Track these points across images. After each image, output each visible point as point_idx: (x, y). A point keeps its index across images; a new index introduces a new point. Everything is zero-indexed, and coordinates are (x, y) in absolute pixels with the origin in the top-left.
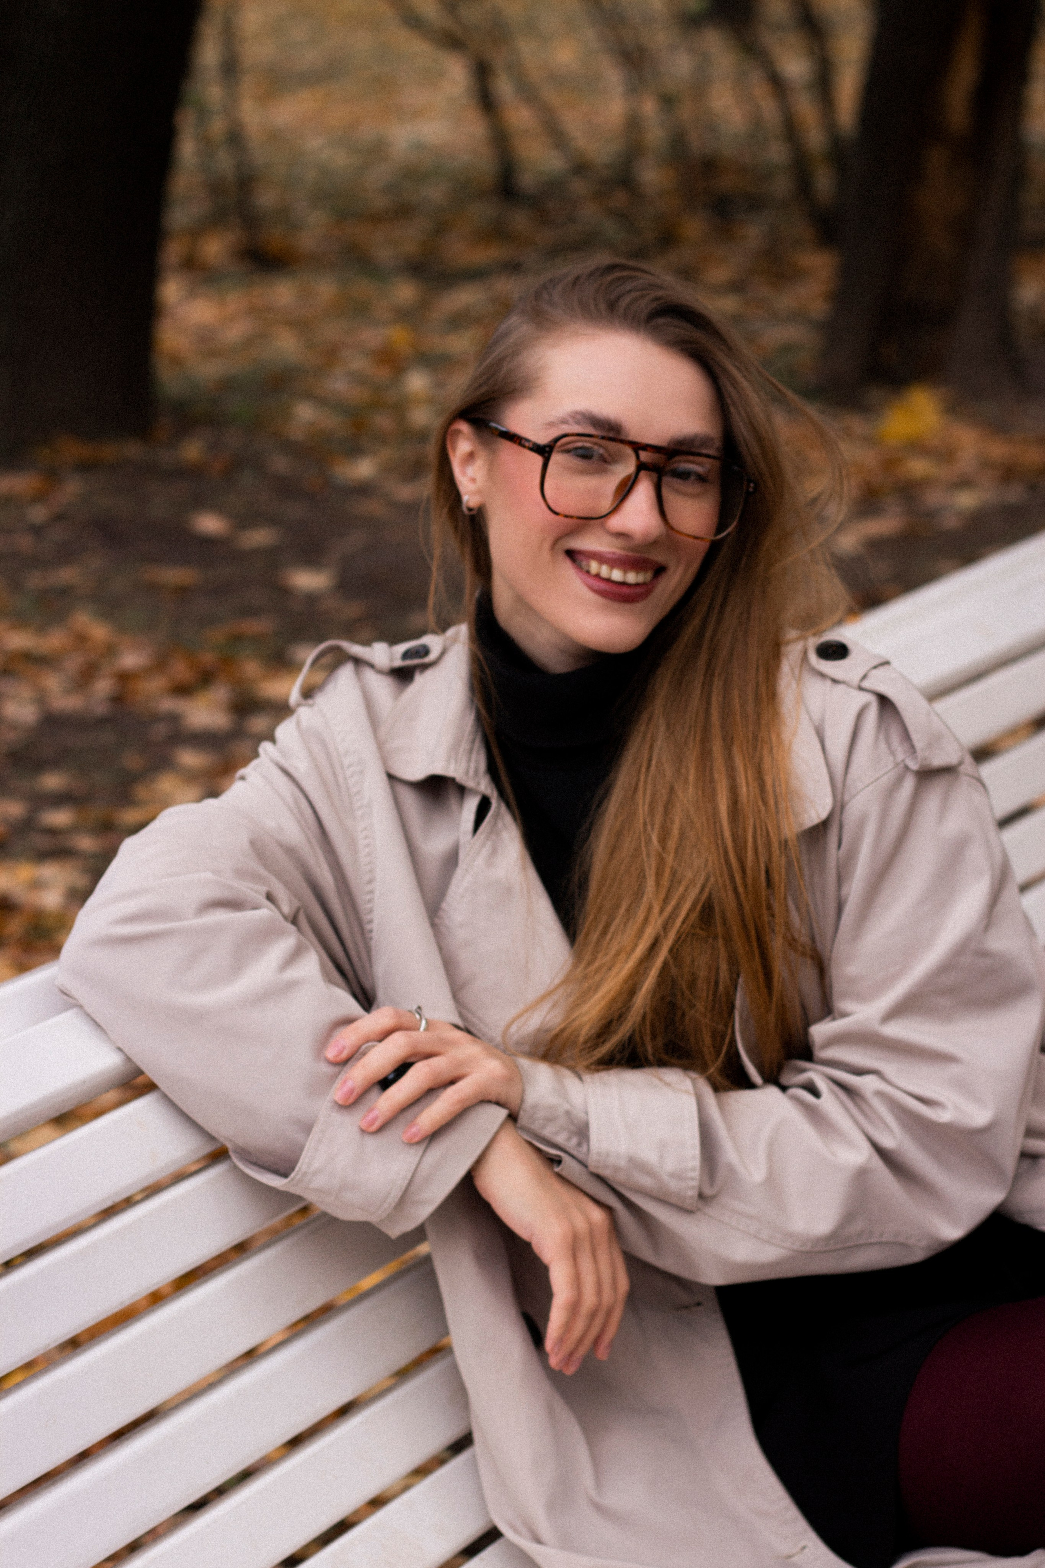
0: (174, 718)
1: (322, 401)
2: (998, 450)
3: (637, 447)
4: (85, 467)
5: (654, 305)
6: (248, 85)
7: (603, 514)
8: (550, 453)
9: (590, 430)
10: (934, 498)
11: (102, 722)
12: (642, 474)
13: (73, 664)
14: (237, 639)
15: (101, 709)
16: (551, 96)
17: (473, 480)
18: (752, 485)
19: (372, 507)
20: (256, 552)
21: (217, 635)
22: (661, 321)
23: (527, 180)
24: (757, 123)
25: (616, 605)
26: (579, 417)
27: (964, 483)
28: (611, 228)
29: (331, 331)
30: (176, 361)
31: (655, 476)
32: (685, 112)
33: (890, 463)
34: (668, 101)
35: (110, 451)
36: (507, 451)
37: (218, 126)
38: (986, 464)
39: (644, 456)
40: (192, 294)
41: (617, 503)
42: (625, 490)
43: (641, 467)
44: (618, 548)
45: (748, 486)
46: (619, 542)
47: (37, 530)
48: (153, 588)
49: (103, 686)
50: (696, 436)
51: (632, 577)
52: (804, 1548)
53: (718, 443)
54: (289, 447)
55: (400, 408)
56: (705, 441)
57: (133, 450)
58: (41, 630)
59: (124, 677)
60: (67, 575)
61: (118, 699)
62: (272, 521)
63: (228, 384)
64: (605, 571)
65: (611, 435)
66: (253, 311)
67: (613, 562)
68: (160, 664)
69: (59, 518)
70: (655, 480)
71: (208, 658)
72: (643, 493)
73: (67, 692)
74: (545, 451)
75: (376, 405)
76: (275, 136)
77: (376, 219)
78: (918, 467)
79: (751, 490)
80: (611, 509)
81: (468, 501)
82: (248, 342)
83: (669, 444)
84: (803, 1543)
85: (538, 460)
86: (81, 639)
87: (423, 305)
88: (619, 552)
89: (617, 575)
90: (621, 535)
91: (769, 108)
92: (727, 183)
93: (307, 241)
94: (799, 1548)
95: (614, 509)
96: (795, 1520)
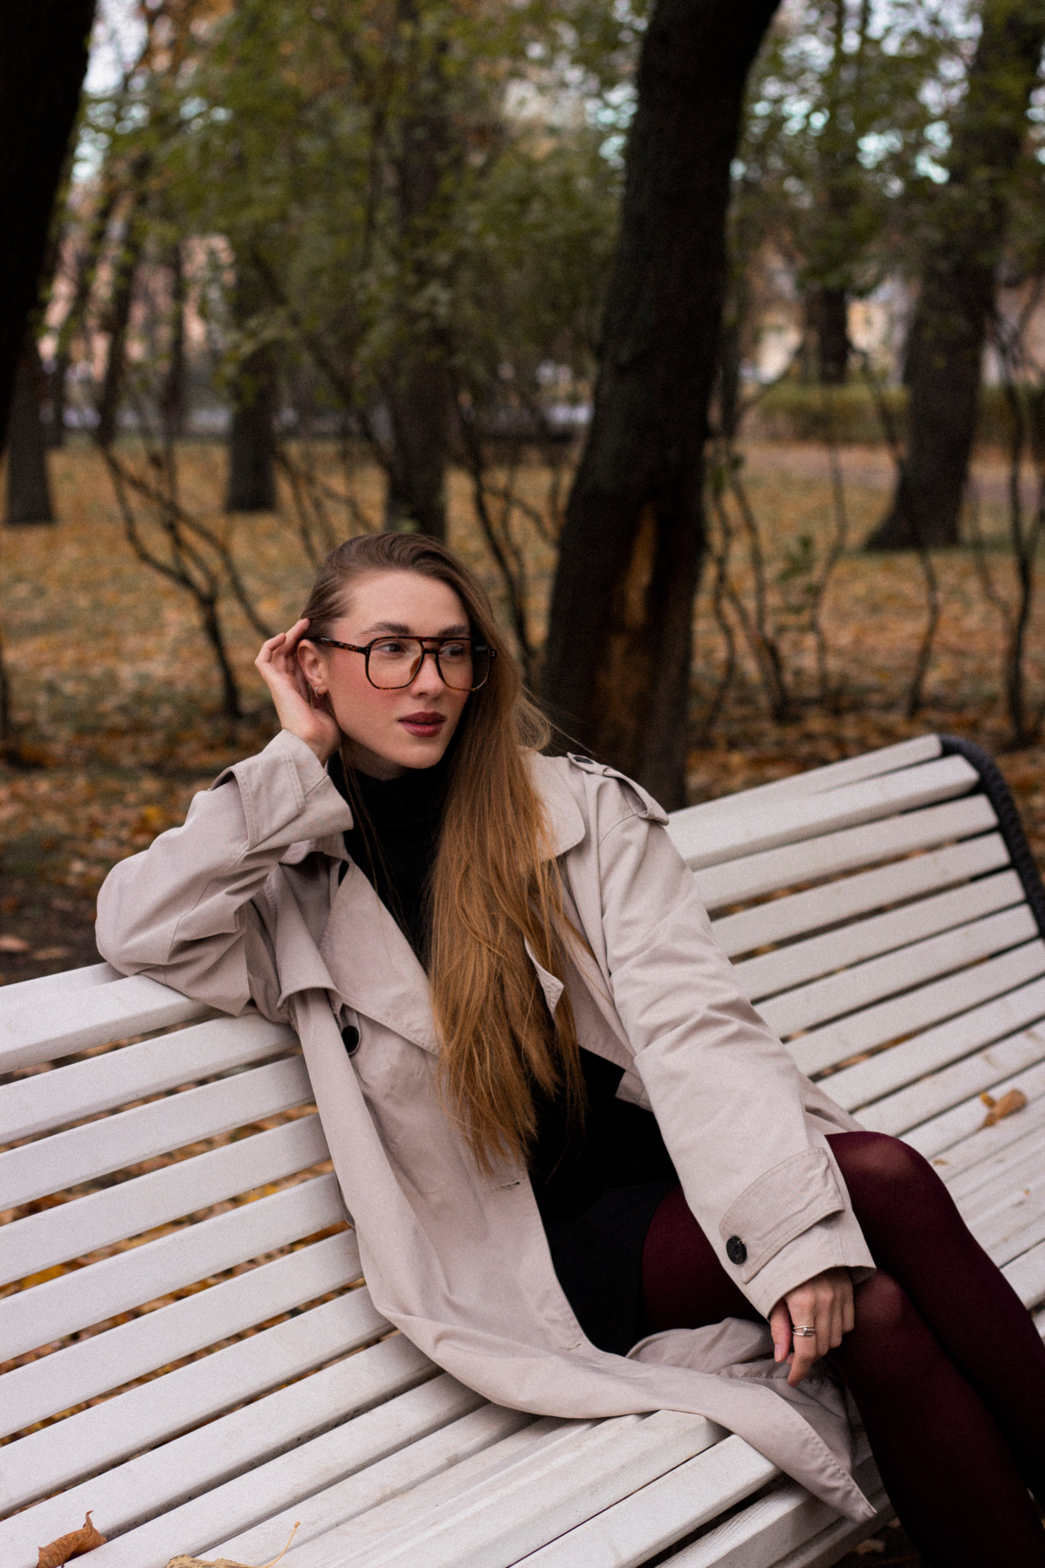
3: (421, 640)
5: (415, 552)
7: (407, 684)
8: (369, 652)
9: (390, 634)
12: (426, 655)
17: (320, 677)
18: (493, 652)
22: (422, 561)
26: (381, 626)
29: (93, 811)
31: (434, 655)
36: (339, 655)
39: (426, 645)
41: (414, 675)
42: (417, 667)
43: (425, 652)
45: (491, 654)
50: (454, 627)
52: (580, 1345)
53: (468, 630)
54: (67, 891)
56: (459, 630)
65: (402, 635)
66: (17, 798)
70: (435, 658)
72: (429, 667)
74: (366, 651)
79: (493, 655)
80: (411, 680)
81: (317, 690)
83: (439, 635)
84: (579, 1342)
85: (361, 657)
90: (421, 695)
93: (57, 749)
94: (575, 1345)
95: (413, 679)
96: (575, 1327)
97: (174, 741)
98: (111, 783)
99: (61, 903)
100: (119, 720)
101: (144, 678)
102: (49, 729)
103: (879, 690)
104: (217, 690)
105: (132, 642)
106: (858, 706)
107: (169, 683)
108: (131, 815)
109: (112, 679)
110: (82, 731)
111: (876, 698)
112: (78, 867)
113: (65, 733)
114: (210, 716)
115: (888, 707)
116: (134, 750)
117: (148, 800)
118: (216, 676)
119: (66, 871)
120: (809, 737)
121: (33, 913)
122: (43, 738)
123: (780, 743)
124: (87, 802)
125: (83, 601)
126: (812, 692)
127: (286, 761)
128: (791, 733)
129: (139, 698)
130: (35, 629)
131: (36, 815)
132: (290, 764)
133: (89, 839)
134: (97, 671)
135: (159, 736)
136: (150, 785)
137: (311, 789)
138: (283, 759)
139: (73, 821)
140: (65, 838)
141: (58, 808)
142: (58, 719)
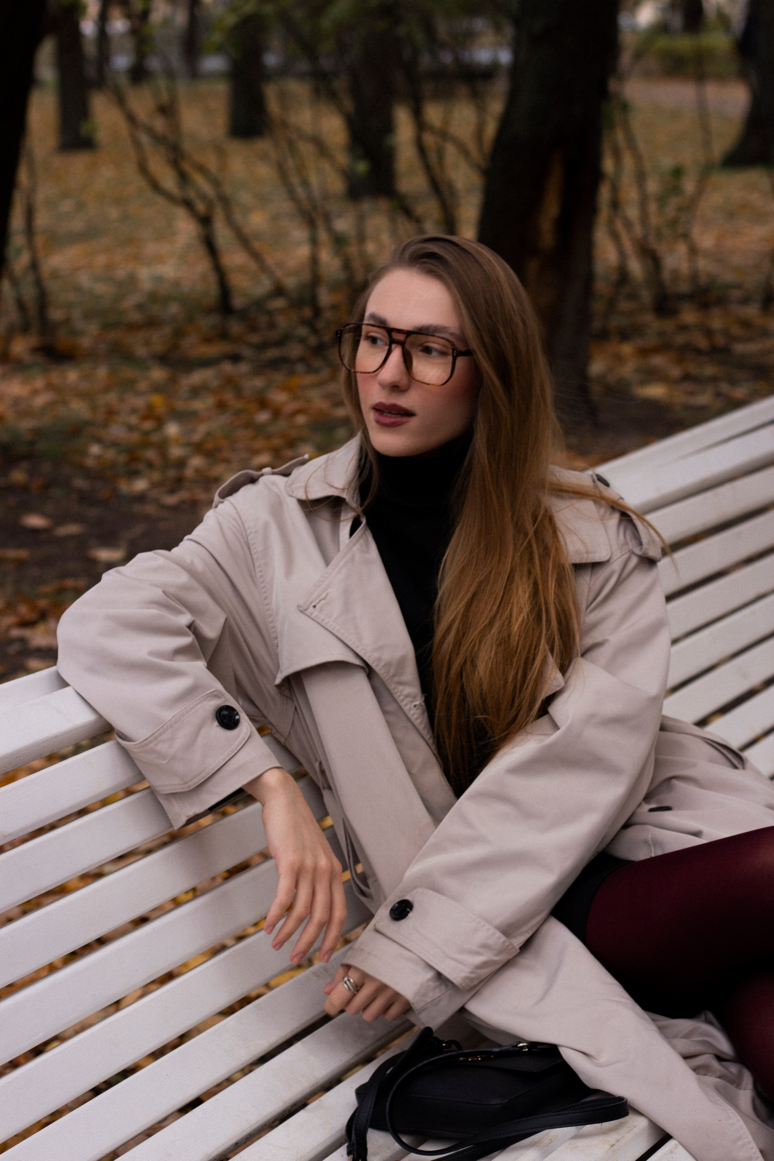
0: (22, 640)
1: (107, 444)
14: (62, 591)
19: (150, 509)
20: (69, 538)
21: (47, 589)
23: (238, 302)
28: (303, 331)
29: (110, 399)
54: (85, 472)
55: (162, 446)
62: (78, 518)
63: (38, 433)
66: (50, 387)
68: (10, 607)
71: (43, 603)
75: (145, 444)
77: (133, 327)
82: (51, 405)
87: (173, 380)
93: (85, 342)
97: (179, 333)
98: (128, 372)
99: (80, 483)
100: (136, 317)
101: (159, 279)
102: (79, 324)
103: (738, 286)
104: (213, 290)
105: (151, 248)
106: (721, 301)
107: (177, 283)
108: (140, 402)
109: (132, 280)
110: (107, 327)
111: (736, 294)
112: (95, 449)
113: (93, 328)
114: (209, 311)
115: (745, 301)
116: (147, 343)
117: (157, 389)
118: (212, 279)
119: (84, 453)
120: (683, 328)
121: (57, 492)
122: (75, 333)
123: (662, 334)
124: (107, 389)
125: (114, 213)
126: (684, 288)
128: (668, 325)
129: (153, 297)
130: (75, 238)
131: (64, 402)
133: (105, 425)
134: (121, 273)
135: (167, 330)
136: (158, 374)
139: (94, 408)
140: (88, 423)
141: (82, 395)
142: (89, 315)
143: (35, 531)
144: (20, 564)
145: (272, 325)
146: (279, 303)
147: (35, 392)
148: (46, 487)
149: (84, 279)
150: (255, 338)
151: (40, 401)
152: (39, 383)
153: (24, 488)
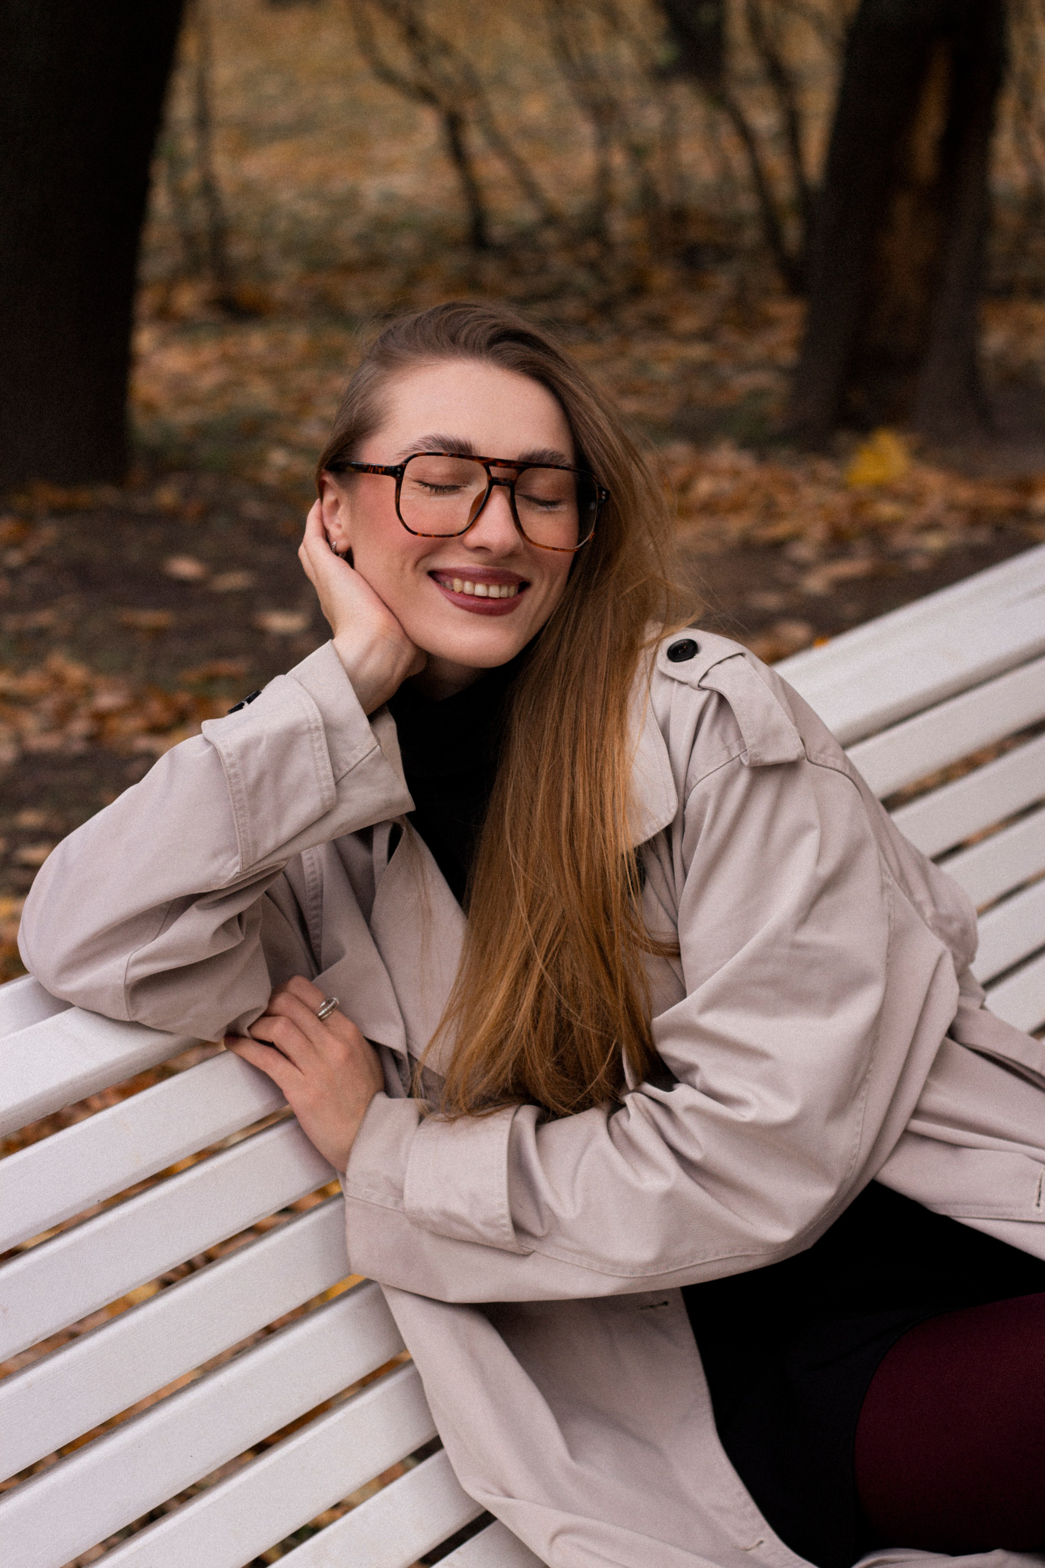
0: (150, 757)
1: (296, 449)
2: (965, 493)
3: (488, 463)
4: (58, 513)
5: (492, 332)
6: (220, 140)
7: (460, 531)
8: (402, 472)
9: (439, 450)
10: (902, 540)
11: (79, 760)
12: (495, 488)
13: (49, 705)
14: (212, 679)
15: (78, 747)
16: (523, 149)
17: (339, 526)
18: (604, 493)
20: (230, 594)
21: (192, 675)
22: (502, 345)
23: (497, 232)
24: (726, 173)
25: (482, 618)
26: (429, 441)
27: (931, 526)
28: (582, 278)
29: (306, 378)
30: (150, 407)
31: (507, 489)
32: (655, 164)
33: (858, 507)
34: (637, 153)
35: (85, 497)
37: (191, 178)
38: (952, 507)
39: (495, 471)
40: (164, 344)
41: (473, 518)
42: (480, 506)
43: (493, 482)
44: (479, 563)
46: (476, 557)
47: (13, 573)
48: (129, 630)
49: (80, 726)
50: (545, 449)
51: (494, 592)
52: (761, 1542)
53: (569, 459)
54: (263, 492)
57: (108, 495)
58: (19, 673)
59: (101, 717)
60: (44, 618)
61: (92, 738)
62: (246, 564)
63: (202, 431)
64: (468, 587)
65: (461, 453)
66: (226, 359)
67: (474, 578)
68: (137, 703)
69: (33, 562)
70: (507, 492)
71: (184, 698)
72: (498, 505)
73: (46, 730)
74: (397, 473)
76: (247, 188)
77: (348, 268)
78: (887, 510)
80: (468, 525)
81: (336, 546)
82: (223, 389)
83: (519, 458)
84: (761, 1539)
85: (393, 482)
86: (58, 680)
88: (479, 567)
89: (480, 590)
90: (480, 549)
91: (739, 162)
92: (695, 233)
93: (280, 291)
94: (756, 1543)
95: (471, 525)
96: (753, 1516)
97: (412, 279)
98: (337, 337)
99: (254, 509)
100: (353, 253)
101: (389, 198)
102: (274, 263)
104: (462, 215)
105: (382, 149)
107: (413, 204)
109: (353, 198)
110: (315, 267)
112: (278, 458)
113: (293, 269)
116: (366, 292)
119: (261, 462)
121: (220, 523)
122: (267, 277)
124: (304, 364)
127: (309, 729)
131: (242, 384)
132: (316, 735)
133: (296, 419)
134: (338, 186)
135: (396, 273)
137: (350, 767)
138: (305, 727)
139: (283, 393)
140: (273, 418)
141: (272, 373)
142: (289, 250)
143: (183, 584)
144: (158, 634)
145: (542, 269)
146: (550, 237)
147: (204, 367)
148: (207, 513)
149: (286, 196)
150: (517, 287)
151: (209, 380)
152: (209, 351)
153: (172, 516)
